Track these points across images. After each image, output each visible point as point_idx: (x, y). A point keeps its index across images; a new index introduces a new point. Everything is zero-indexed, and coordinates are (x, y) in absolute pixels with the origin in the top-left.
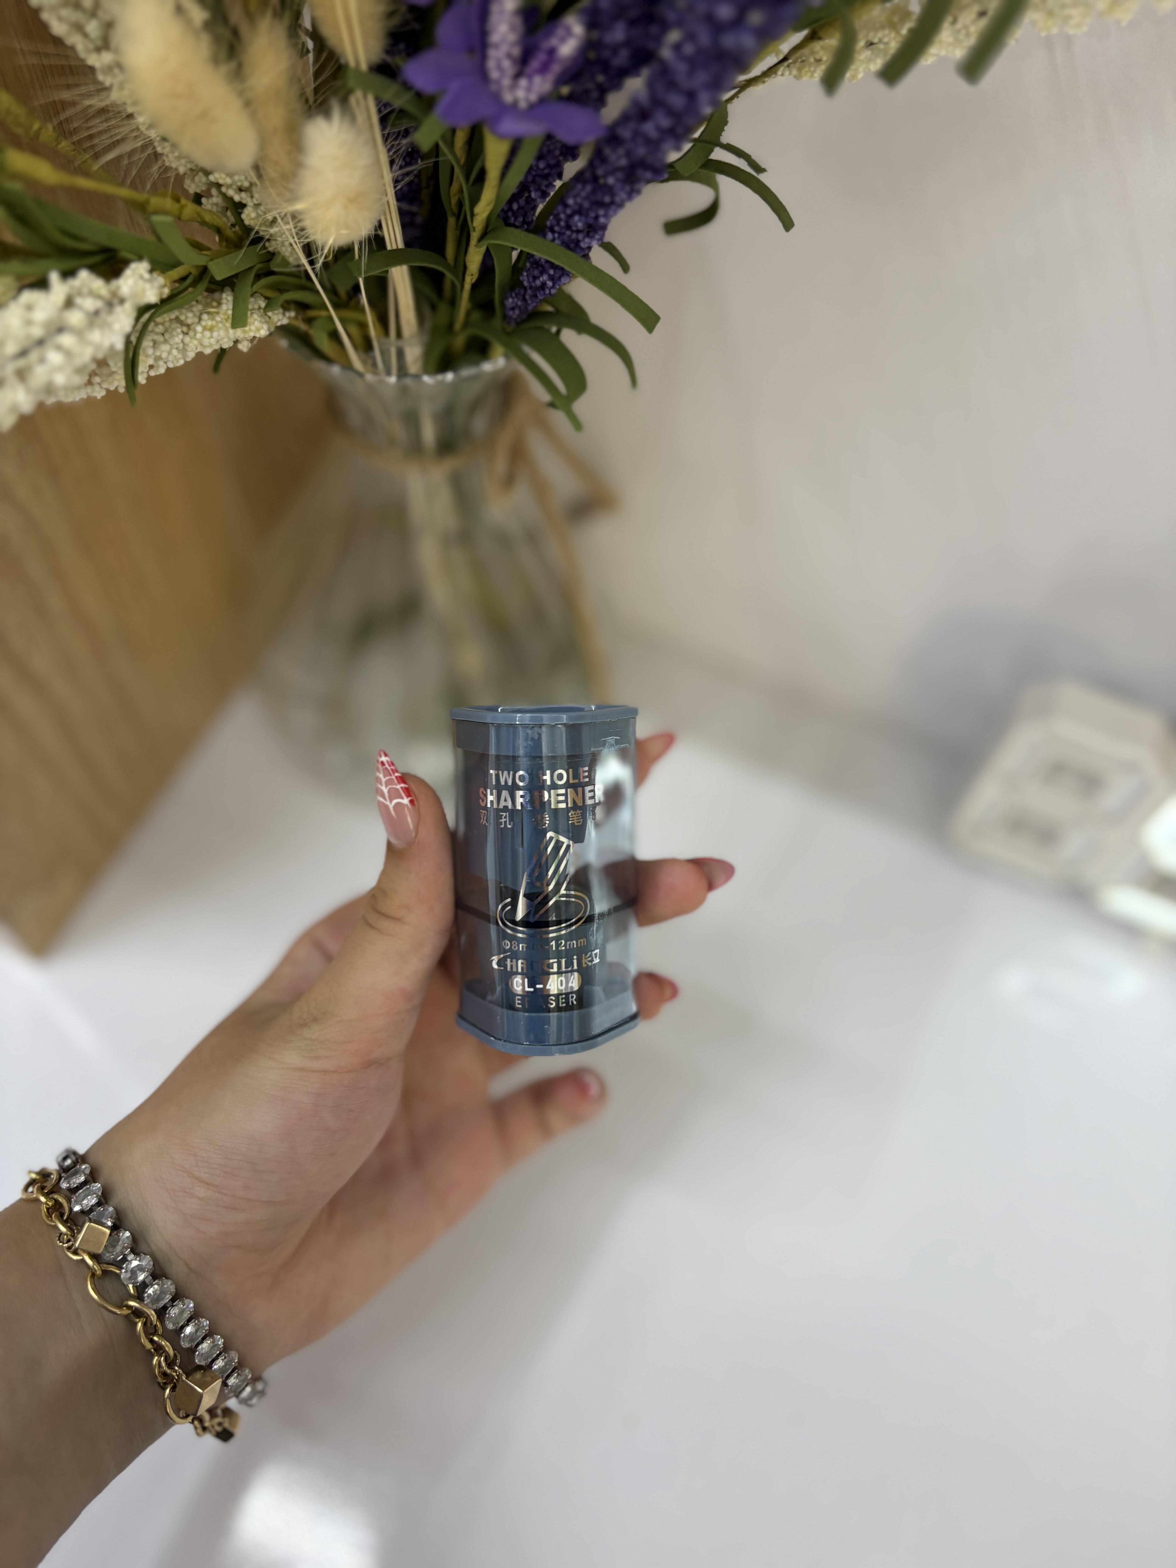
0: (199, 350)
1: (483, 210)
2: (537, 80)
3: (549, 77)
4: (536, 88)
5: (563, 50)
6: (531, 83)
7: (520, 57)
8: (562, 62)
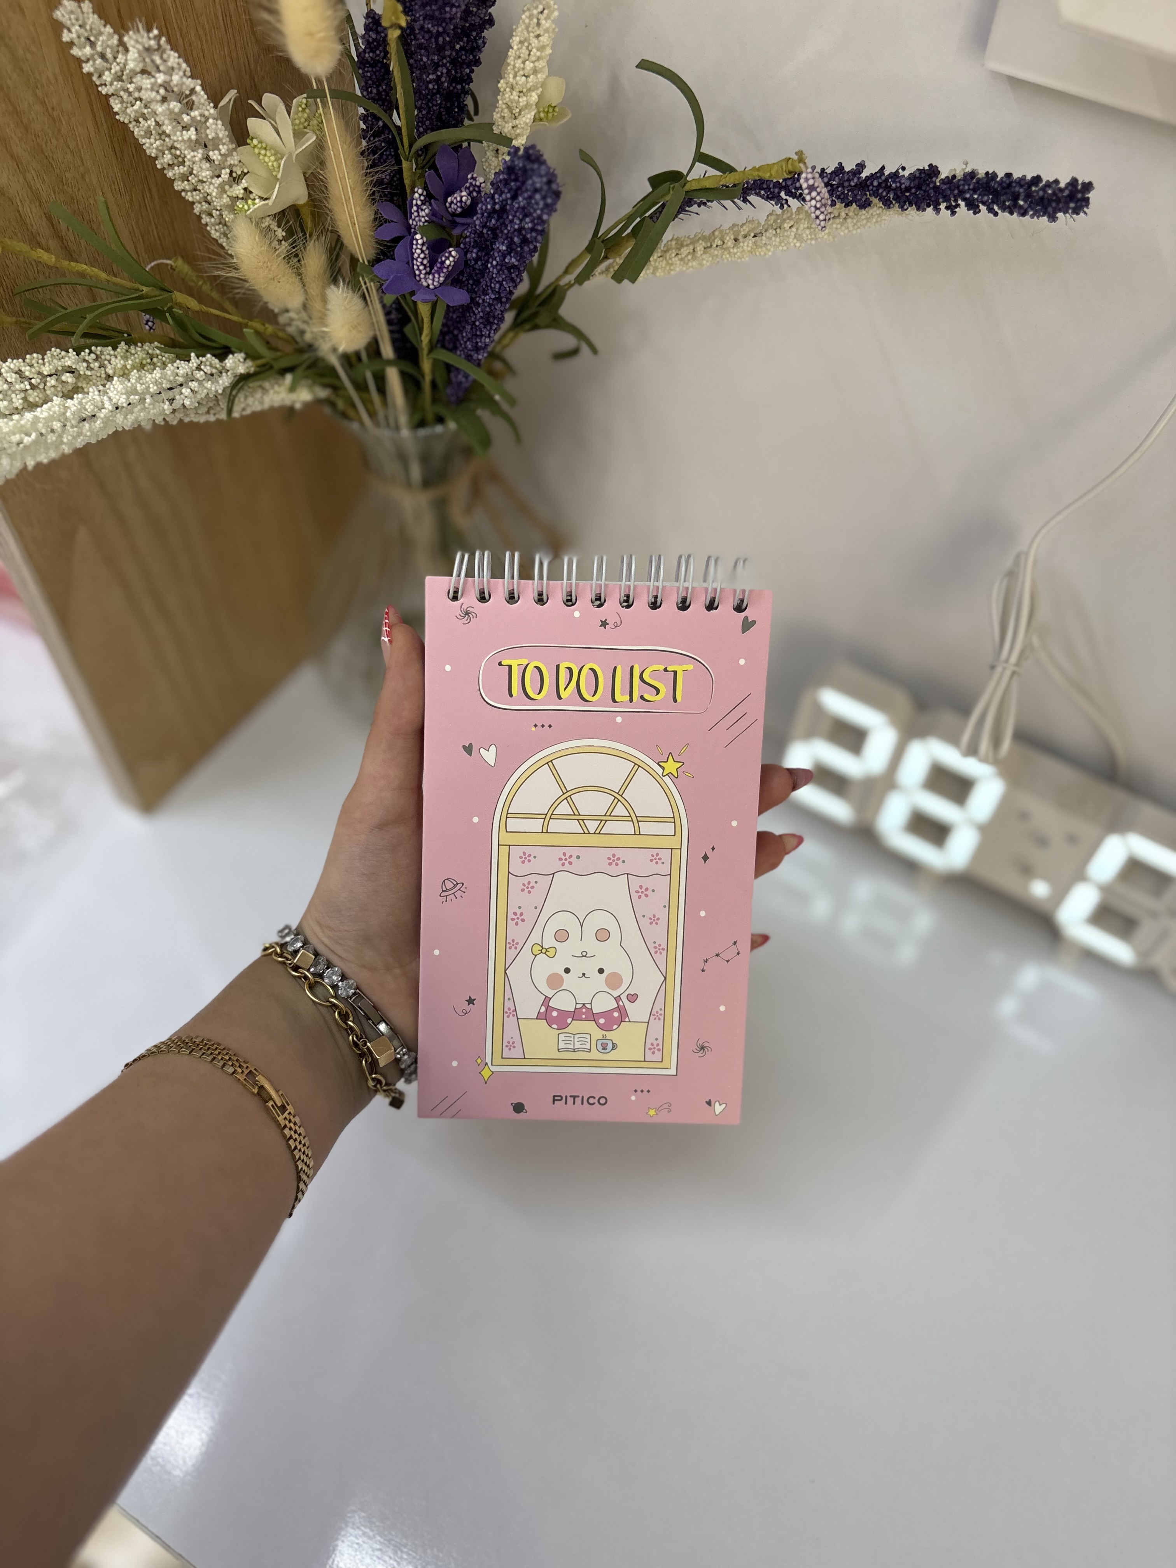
0: (270, 403)
1: (425, 339)
2: (436, 276)
3: (442, 275)
4: (436, 280)
5: (448, 262)
6: (434, 277)
7: (428, 265)
8: (448, 268)
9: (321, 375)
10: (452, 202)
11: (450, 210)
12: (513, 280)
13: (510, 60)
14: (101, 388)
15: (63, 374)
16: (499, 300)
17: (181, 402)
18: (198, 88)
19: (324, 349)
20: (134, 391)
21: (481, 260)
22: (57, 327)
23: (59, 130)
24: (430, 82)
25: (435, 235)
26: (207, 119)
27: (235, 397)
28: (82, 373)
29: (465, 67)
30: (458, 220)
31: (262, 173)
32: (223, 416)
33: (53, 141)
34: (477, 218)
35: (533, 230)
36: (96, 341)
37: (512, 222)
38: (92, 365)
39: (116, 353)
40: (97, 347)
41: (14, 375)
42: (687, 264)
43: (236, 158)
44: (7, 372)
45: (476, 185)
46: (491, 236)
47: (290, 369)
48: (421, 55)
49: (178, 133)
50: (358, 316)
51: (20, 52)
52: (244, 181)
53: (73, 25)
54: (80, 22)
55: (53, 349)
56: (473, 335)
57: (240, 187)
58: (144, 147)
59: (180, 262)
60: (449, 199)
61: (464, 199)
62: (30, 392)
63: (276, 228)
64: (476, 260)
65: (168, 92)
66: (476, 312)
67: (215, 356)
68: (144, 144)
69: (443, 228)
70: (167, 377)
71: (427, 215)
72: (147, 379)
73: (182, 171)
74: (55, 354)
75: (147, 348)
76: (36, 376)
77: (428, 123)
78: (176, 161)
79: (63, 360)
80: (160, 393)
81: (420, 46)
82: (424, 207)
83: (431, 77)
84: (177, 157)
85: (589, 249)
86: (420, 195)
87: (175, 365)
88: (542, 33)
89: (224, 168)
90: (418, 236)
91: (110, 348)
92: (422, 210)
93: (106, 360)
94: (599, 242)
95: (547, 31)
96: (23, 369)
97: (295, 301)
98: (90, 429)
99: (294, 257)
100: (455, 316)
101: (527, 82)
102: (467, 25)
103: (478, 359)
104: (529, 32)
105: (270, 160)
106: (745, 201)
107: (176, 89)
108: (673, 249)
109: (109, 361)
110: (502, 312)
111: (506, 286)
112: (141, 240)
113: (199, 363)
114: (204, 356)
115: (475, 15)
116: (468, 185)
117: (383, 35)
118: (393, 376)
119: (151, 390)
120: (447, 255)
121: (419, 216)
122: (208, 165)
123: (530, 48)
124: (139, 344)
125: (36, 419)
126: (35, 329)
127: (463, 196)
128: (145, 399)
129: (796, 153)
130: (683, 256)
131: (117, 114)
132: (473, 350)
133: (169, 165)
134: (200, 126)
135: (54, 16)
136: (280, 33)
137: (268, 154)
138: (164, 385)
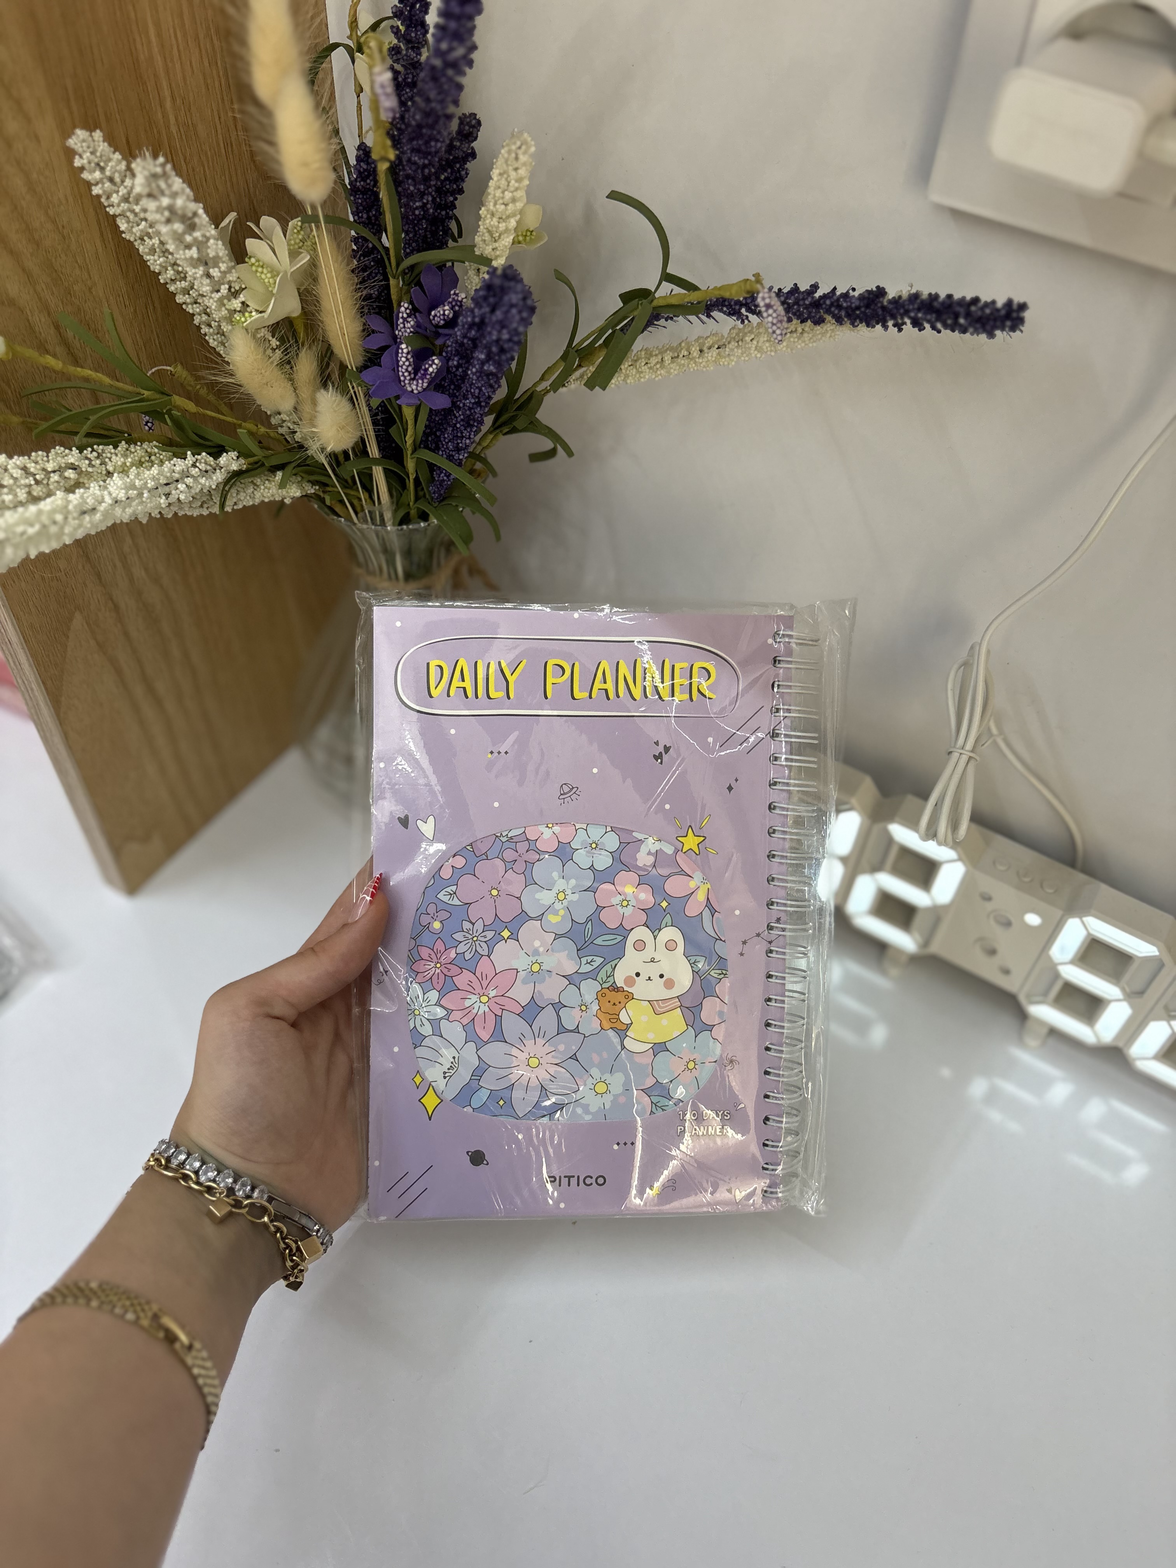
0: (262, 498)
1: (409, 440)
2: (420, 381)
3: (425, 381)
4: (420, 385)
5: (431, 370)
6: (418, 382)
7: (412, 372)
8: (431, 374)
9: (310, 473)
10: (436, 315)
11: (433, 322)
12: (491, 386)
13: (491, 190)
14: (101, 483)
15: (66, 471)
16: (478, 404)
17: (177, 496)
18: (201, 211)
19: (313, 449)
20: (133, 486)
21: (462, 367)
22: (62, 427)
23: (69, 246)
24: (417, 208)
25: (419, 344)
26: (208, 239)
27: (228, 492)
28: (84, 469)
29: (449, 195)
30: (441, 331)
31: (260, 289)
32: (216, 510)
33: (63, 256)
34: (459, 330)
35: (510, 340)
36: (98, 440)
37: (490, 333)
38: (93, 463)
39: (117, 451)
40: (98, 446)
41: (20, 471)
42: (656, 372)
43: (234, 275)
44: (13, 468)
45: (458, 300)
46: (471, 345)
47: (281, 467)
48: (408, 184)
49: (181, 252)
50: (346, 418)
51: (35, 176)
52: (241, 296)
53: (84, 152)
54: (91, 150)
55: (57, 447)
56: (454, 437)
57: (238, 301)
58: (148, 263)
59: (179, 367)
60: (433, 313)
61: (447, 313)
62: (35, 487)
63: (270, 338)
64: (457, 367)
65: (173, 214)
66: (457, 415)
67: (210, 454)
68: (149, 261)
69: (427, 338)
70: (165, 473)
71: (412, 327)
72: (146, 476)
73: (183, 286)
74: (59, 452)
75: (146, 447)
76: (40, 472)
77: (414, 245)
78: (178, 277)
79: (66, 458)
80: (157, 488)
81: (408, 177)
82: (409, 319)
83: (417, 204)
84: (178, 272)
85: (564, 357)
86: (406, 309)
87: (172, 462)
88: (520, 166)
89: (223, 284)
90: (403, 346)
91: (111, 447)
92: (408, 322)
93: (107, 457)
94: (572, 352)
95: (524, 164)
96: (28, 466)
97: (286, 404)
98: (91, 522)
99: (287, 364)
100: (437, 419)
101: (506, 210)
102: (451, 158)
103: (459, 459)
104: (508, 165)
105: (266, 277)
106: (709, 316)
107: (180, 212)
108: (642, 358)
109: (110, 459)
110: (482, 415)
111: (485, 391)
112: (143, 348)
113: (195, 460)
114: (199, 454)
115: (458, 149)
116: (450, 300)
117: (373, 166)
118: (378, 473)
119: (149, 485)
120: (430, 362)
121: (404, 327)
122: (208, 281)
123: (509, 179)
124: (139, 444)
125: (40, 512)
126: (41, 428)
127: (446, 310)
128: (143, 494)
129: (753, 275)
130: (652, 365)
131: (123, 232)
132: (454, 451)
133: (172, 280)
134: (201, 245)
135: (67, 144)
136: (278, 162)
137: (265, 271)
138: (161, 481)
